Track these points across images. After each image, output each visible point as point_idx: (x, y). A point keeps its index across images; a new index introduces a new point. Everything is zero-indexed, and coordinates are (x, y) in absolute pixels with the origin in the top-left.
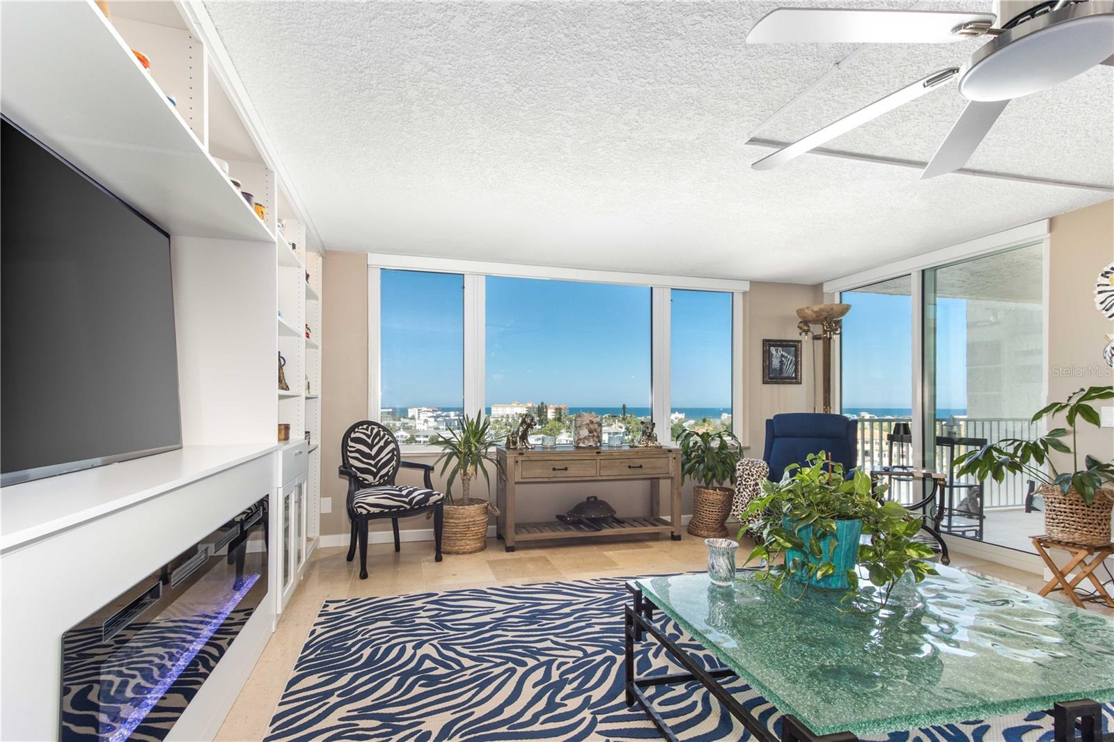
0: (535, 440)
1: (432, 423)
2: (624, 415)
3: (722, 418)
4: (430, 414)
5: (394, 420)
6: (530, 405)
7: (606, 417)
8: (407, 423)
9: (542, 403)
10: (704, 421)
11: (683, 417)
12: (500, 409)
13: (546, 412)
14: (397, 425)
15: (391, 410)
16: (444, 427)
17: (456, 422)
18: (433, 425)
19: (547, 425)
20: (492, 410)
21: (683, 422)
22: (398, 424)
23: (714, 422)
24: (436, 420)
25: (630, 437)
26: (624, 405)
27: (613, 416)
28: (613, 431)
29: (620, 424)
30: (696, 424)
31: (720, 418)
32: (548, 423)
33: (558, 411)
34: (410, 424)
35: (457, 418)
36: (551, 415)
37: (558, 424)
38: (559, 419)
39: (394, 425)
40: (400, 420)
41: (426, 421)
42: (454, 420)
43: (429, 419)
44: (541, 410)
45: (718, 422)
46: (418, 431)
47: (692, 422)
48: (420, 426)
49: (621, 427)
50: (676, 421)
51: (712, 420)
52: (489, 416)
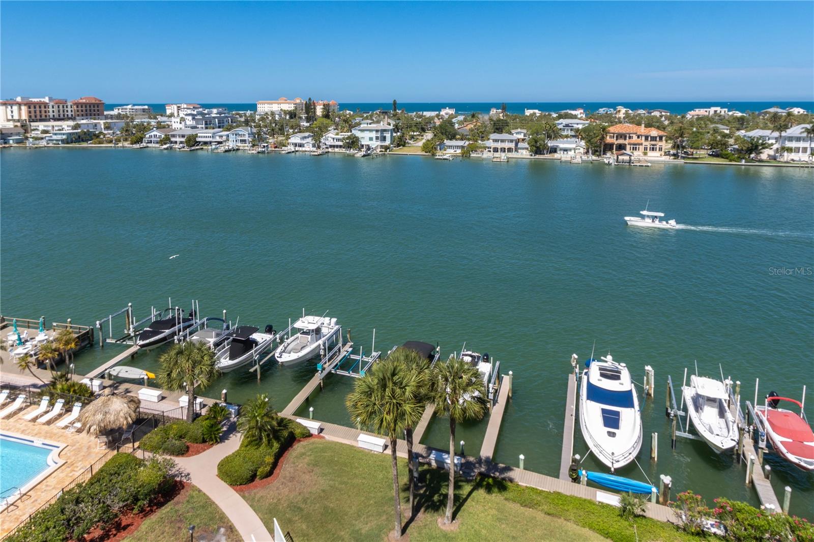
0: (301, 139)
1: (190, 121)
2: (395, 110)
3: (491, 113)
4: (189, 112)
5: (150, 118)
6: (298, 101)
7: (377, 114)
8: (164, 122)
9: (310, 99)
10: (473, 116)
11: (454, 113)
12: (266, 105)
13: (315, 109)
14: (153, 124)
15: (146, 107)
16: (203, 126)
17: (217, 120)
18: (191, 123)
19: (315, 122)
20: (258, 106)
21: (453, 118)
22: (153, 122)
23: (483, 117)
24: (193, 119)
25: (399, 134)
26: (395, 101)
27: (383, 112)
28: (381, 129)
29: (390, 121)
30: (465, 120)
31: (489, 114)
32: (316, 120)
33: (326, 107)
34: (167, 123)
35: (219, 115)
36: (319, 111)
37: (326, 121)
38: (326, 116)
39: (149, 123)
40: (156, 118)
41: (182, 120)
42: (214, 118)
43: (186, 117)
44: (309, 107)
45: (486, 117)
46: (175, 130)
47: (461, 118)
48: (175, 124)
49: (389, 124)
50: (447, 117)
51: (480, 116)
52: (255, 113)
